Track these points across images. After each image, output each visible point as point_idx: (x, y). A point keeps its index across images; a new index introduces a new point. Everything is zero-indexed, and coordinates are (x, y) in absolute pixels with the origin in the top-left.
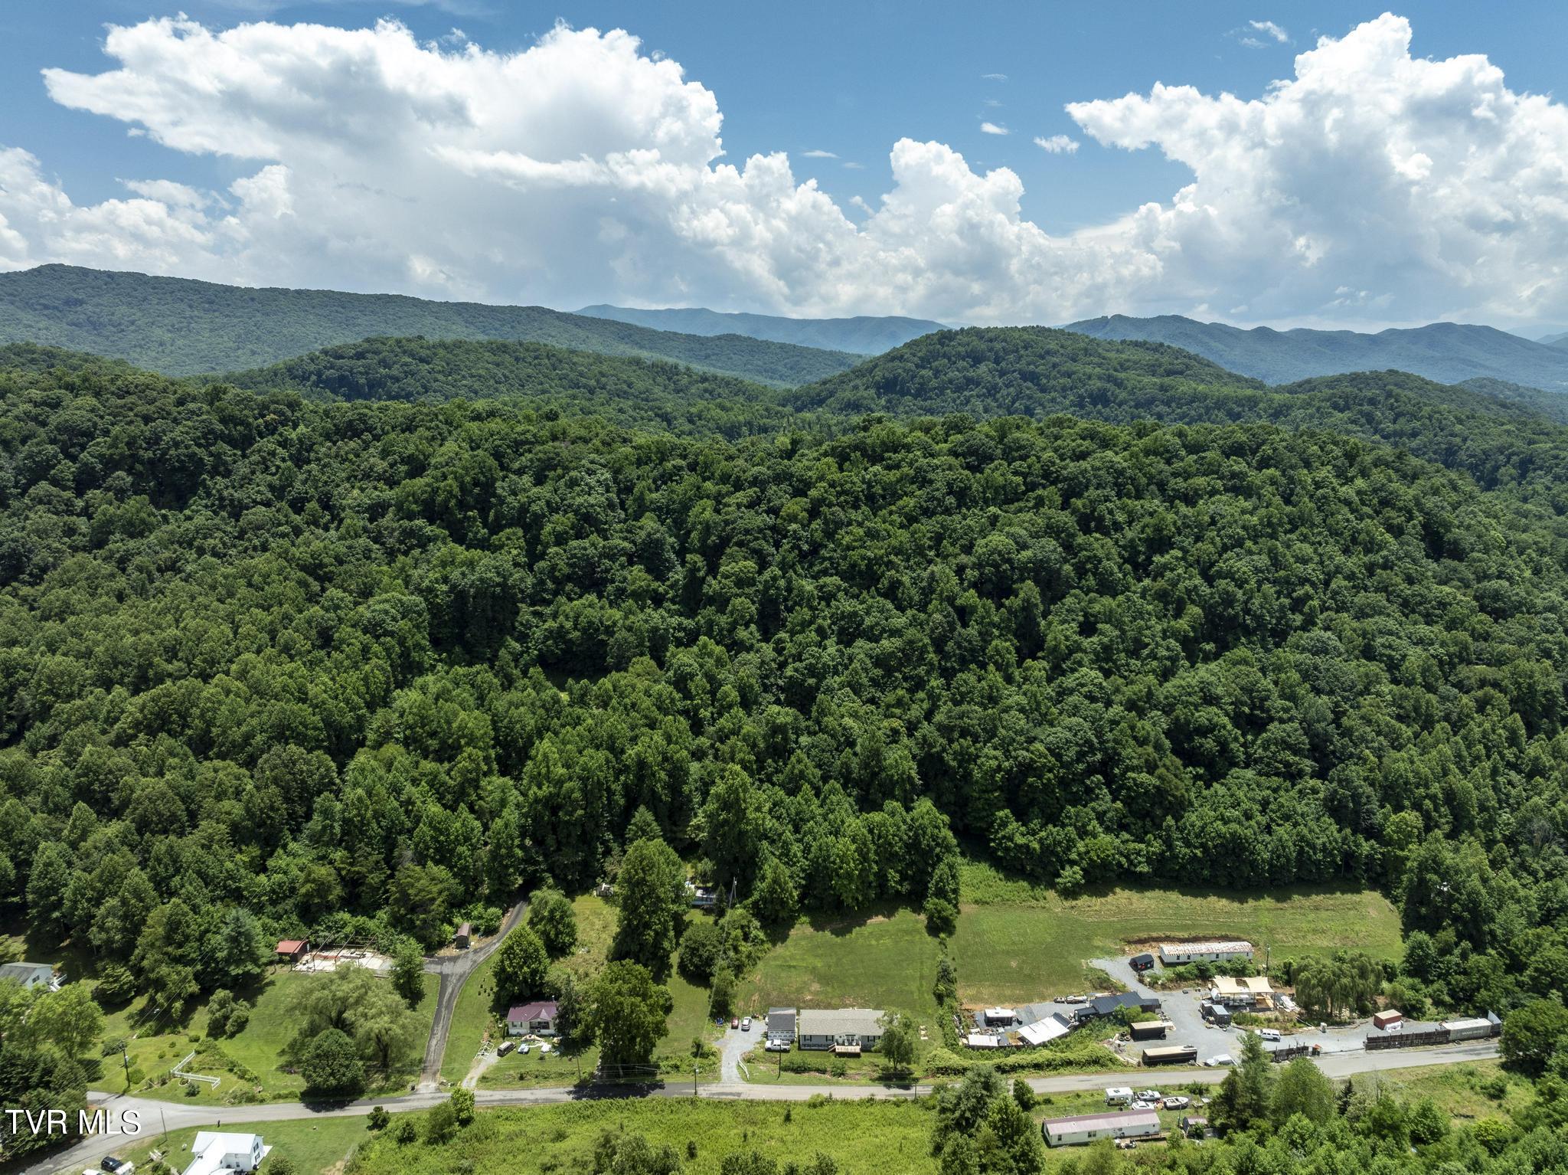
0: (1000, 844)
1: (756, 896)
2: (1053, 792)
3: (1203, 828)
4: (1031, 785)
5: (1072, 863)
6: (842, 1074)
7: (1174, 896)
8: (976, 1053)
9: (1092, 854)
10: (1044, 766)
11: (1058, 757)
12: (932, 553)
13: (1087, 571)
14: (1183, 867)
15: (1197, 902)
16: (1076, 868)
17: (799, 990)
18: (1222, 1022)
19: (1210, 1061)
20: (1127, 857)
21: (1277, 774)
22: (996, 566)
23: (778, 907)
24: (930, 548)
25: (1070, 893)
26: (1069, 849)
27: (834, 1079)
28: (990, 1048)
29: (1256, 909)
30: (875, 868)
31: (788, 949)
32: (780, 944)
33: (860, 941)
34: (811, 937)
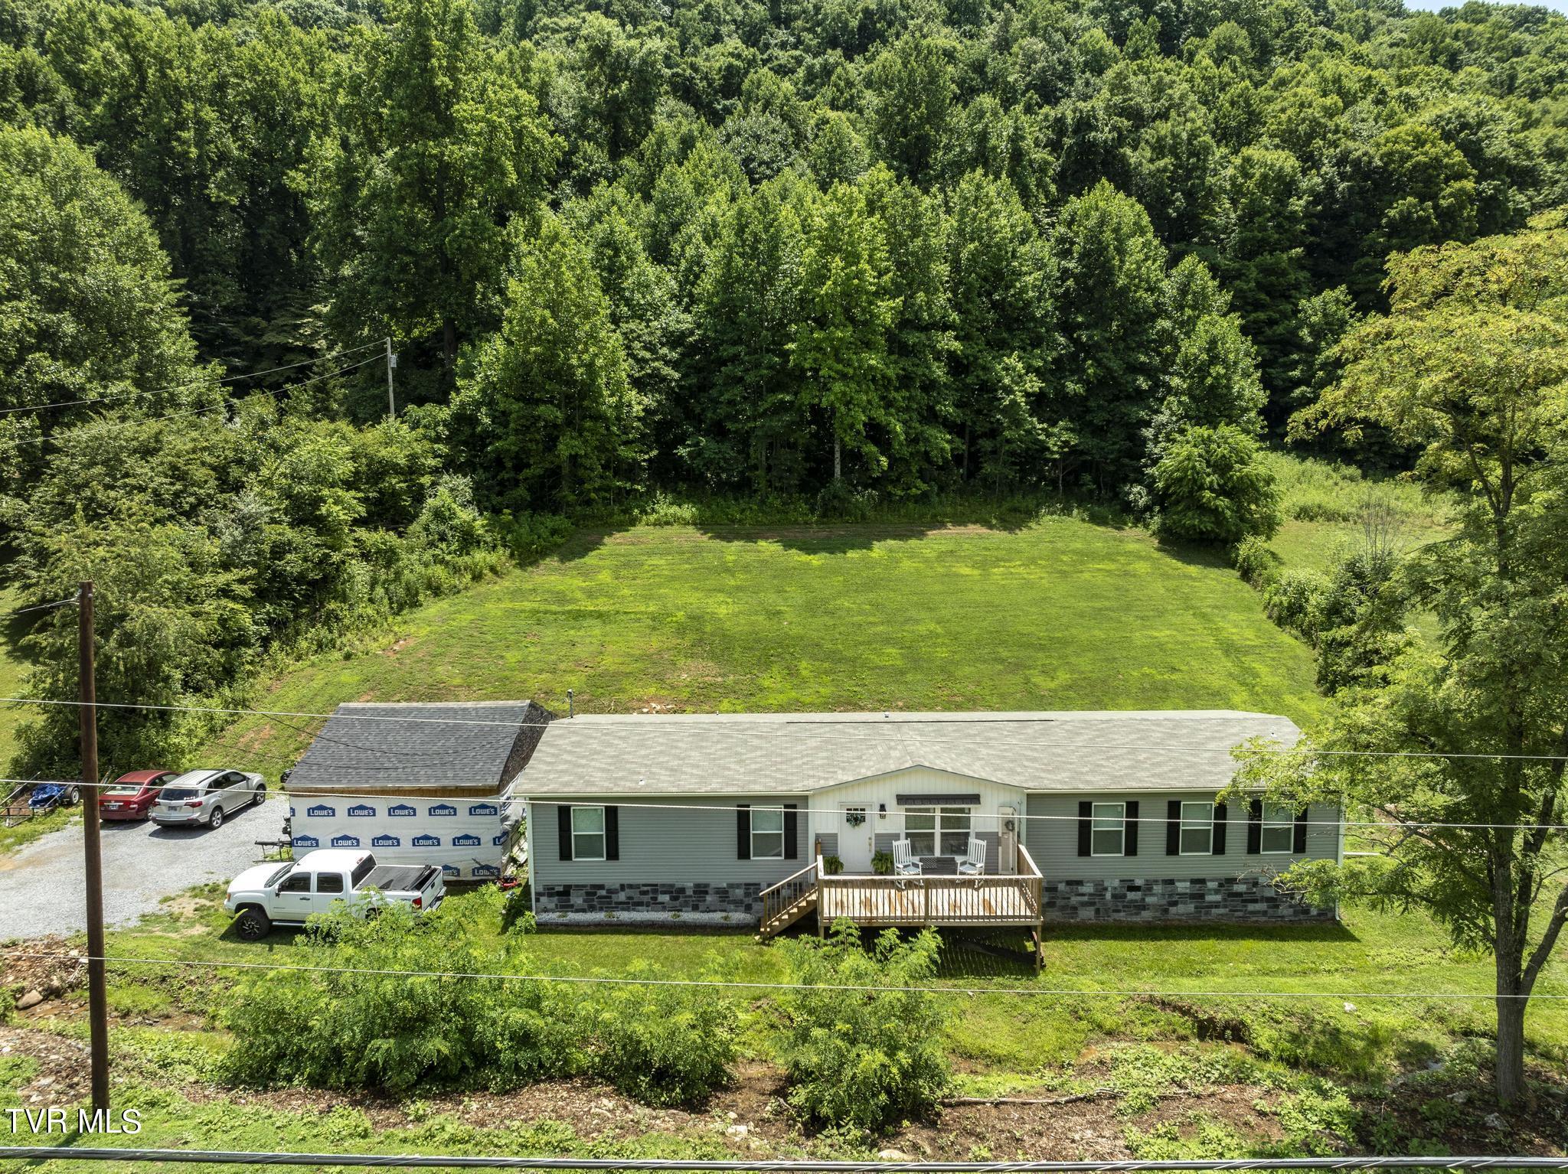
4: (1403, 223)
6: (901, 1112)
10: (1436, 163)
31: (586, 574)
32: (552, 562)
33: (907, 565)
34: (697, 551)
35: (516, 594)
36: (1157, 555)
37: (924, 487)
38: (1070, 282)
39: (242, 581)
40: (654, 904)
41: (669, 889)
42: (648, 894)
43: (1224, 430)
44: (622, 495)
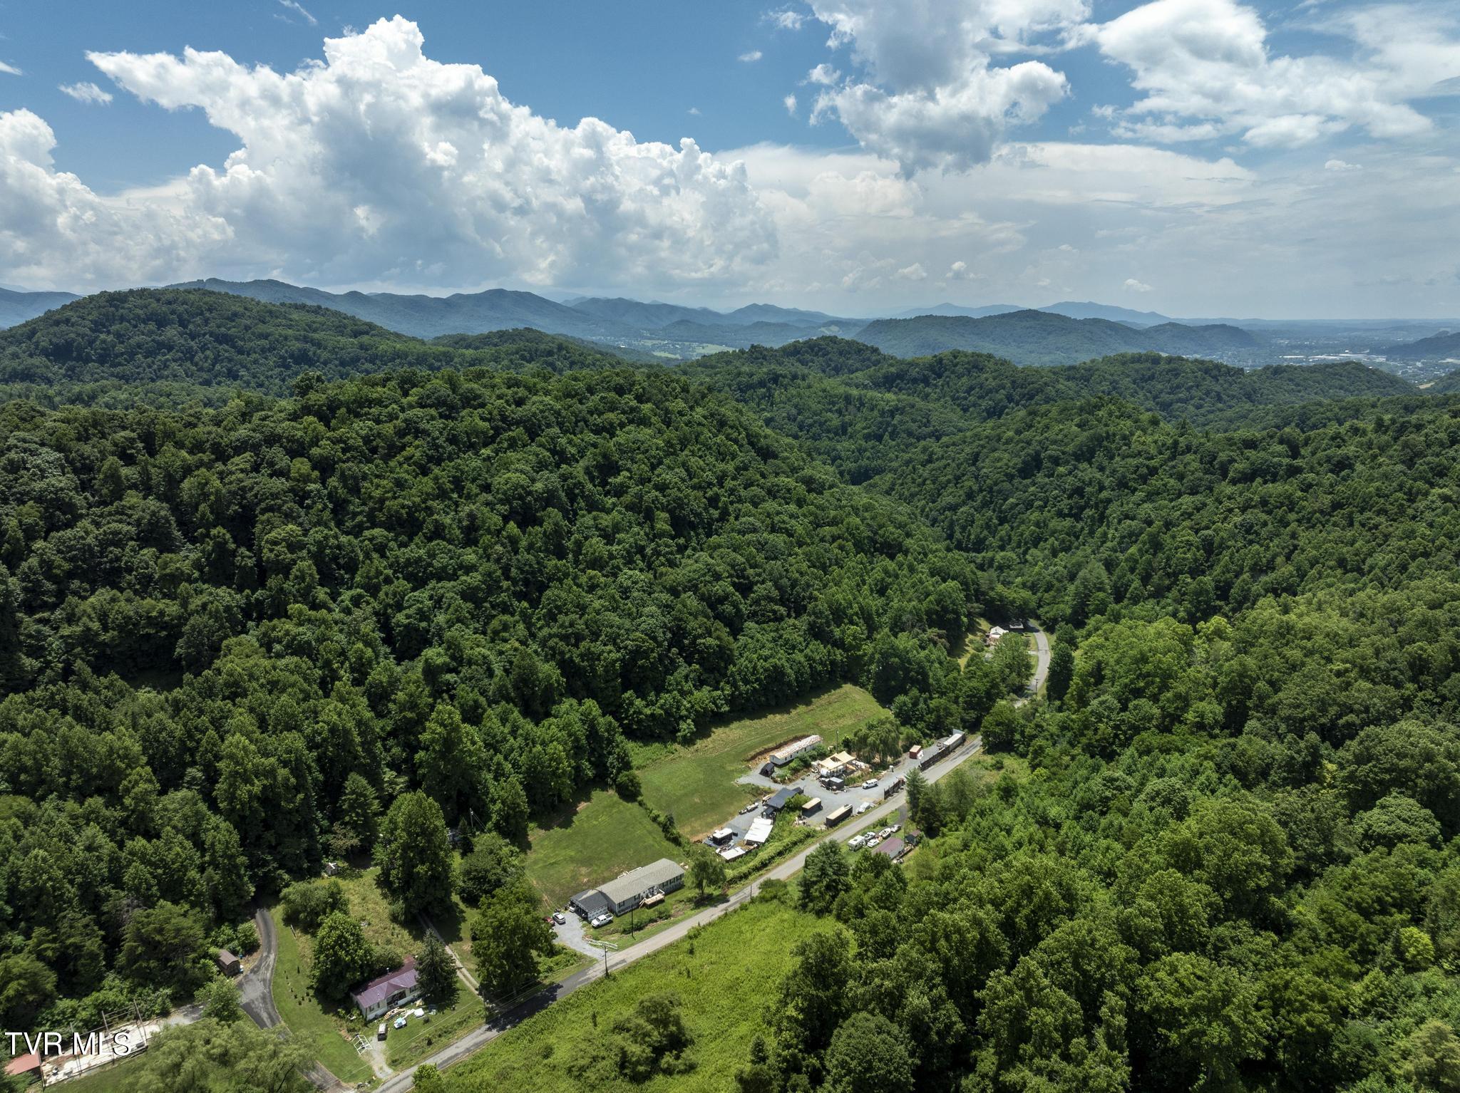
1: (495, 817)
3: (755, 668)
4: (642, 667)
5: (682, 718)
6: (669, 916)
7: (747, 722)
8: (735, 864)
9: (697, 707)
10: (648, 648)
11: (654, 639)
12: (455, 496)
13: (576, 496)
14: (748, 700)
15: (763, 721)
16: (689, 721)
17: (574, 878)
18: (840, 787)
19: (861, 810)
20: (714, 703)
21: (770, 620)
22: (521, 498)
24: (453, 491)
25: (688, 741)
26: (678, 708)
27: (667, 922)
28: (741, 856)
29: (798, 714)
31: (538, 851)
32: (530, 850)
33: (583, 823)
34: (548, 836)
35: (535, 862)
36: (618, 800)
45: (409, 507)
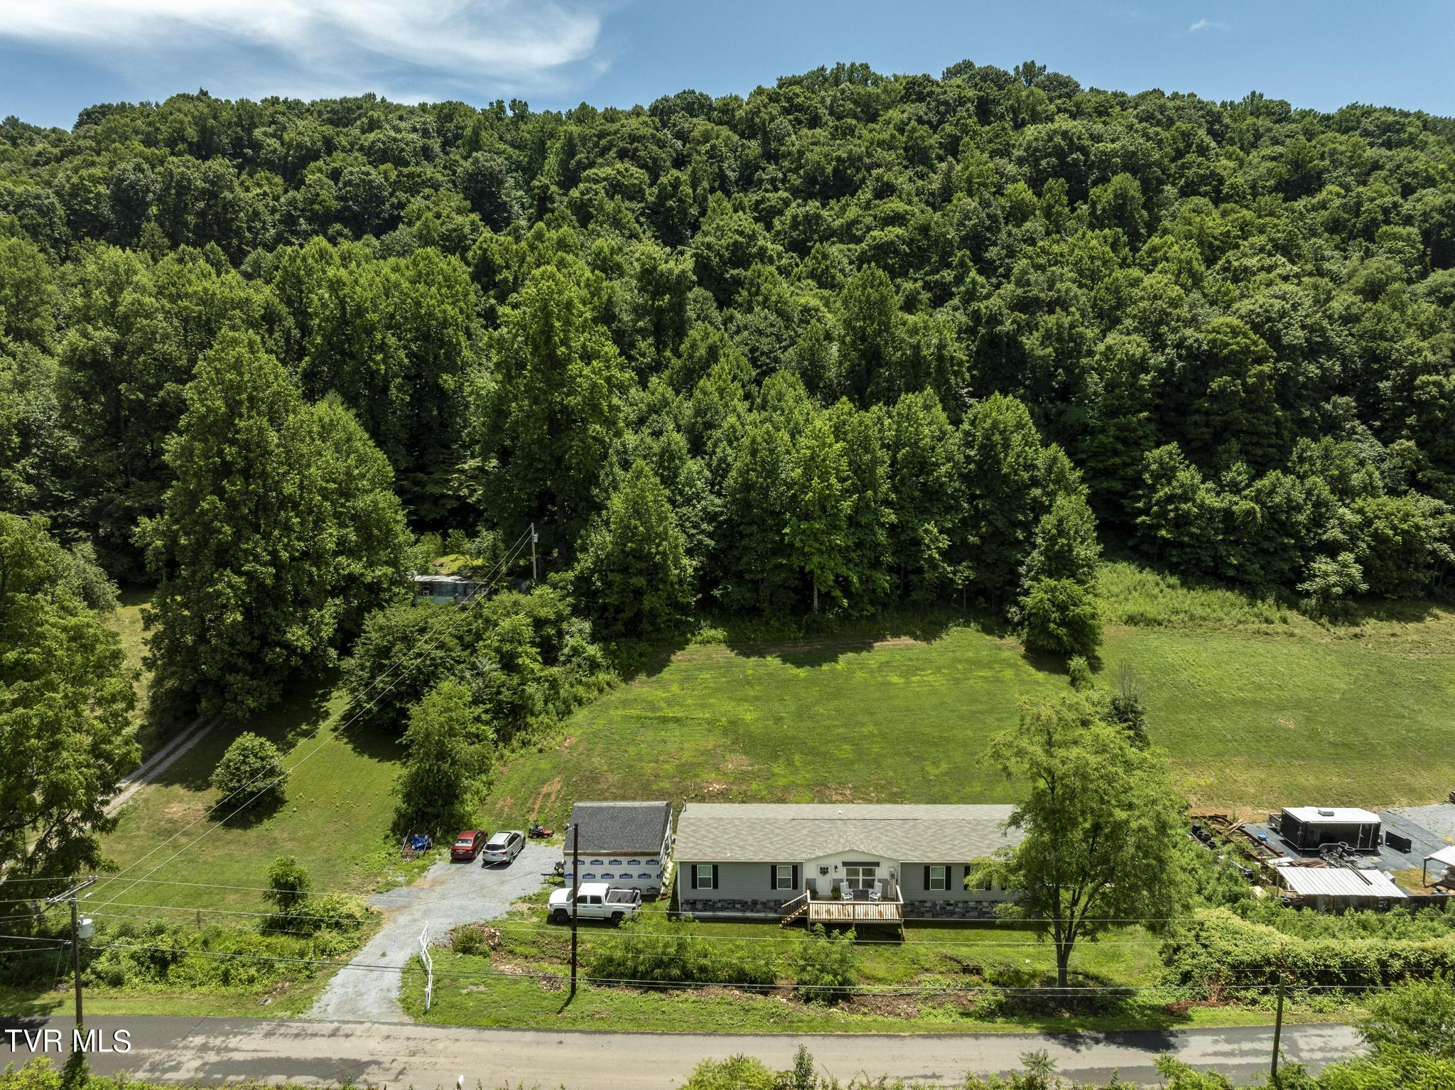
0: (1164, 513)
1: (585, 562)
2: (1267, 411)
4: (1221, 395)
5: (1332, 550)
6: (838, 996)
9: (1379, 524)
10: (1246, 351)
16: (1347, 558)
17: (688, 770)
23: (640, 581)
25: (1333, 613)
26: (1317, 522)
27: (815, 1011)
30: (891, 516)
31: (664, 685)
32: (642, 677)
33: (860, 675)
34: (729, 666)
35: (625, 703)
36: (1021, 662)
37: (872, 610)
38: (972, 466)
39: (486, 712)
40: (734, 909)
41: (740, 902)
42: (730, 904)
43: (1066, 582)
44: (678, 624)
45: (839, 159)
